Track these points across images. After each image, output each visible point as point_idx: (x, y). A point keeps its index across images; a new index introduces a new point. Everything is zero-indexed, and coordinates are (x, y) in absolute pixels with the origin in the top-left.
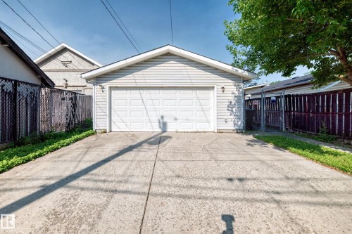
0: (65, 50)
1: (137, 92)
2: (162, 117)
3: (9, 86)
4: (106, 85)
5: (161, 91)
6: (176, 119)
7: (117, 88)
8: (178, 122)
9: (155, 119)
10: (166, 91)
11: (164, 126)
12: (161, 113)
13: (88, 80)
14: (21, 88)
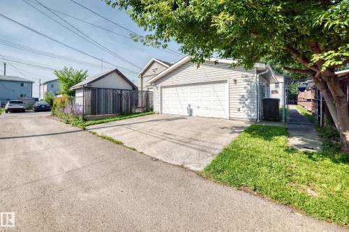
0: (154, 62)
1: (174, 89)
2: (189, 106)
3: (119, 92)
4: (159, 86)
5: (189, 87)
6: (198, 107)
7: (165, 87)
8: (200, 109)
9: (185, 107)
10: (192, 87)
11: (191, 112)
12: (189, 103)
13: (151, 83)
14: (124, 92)
